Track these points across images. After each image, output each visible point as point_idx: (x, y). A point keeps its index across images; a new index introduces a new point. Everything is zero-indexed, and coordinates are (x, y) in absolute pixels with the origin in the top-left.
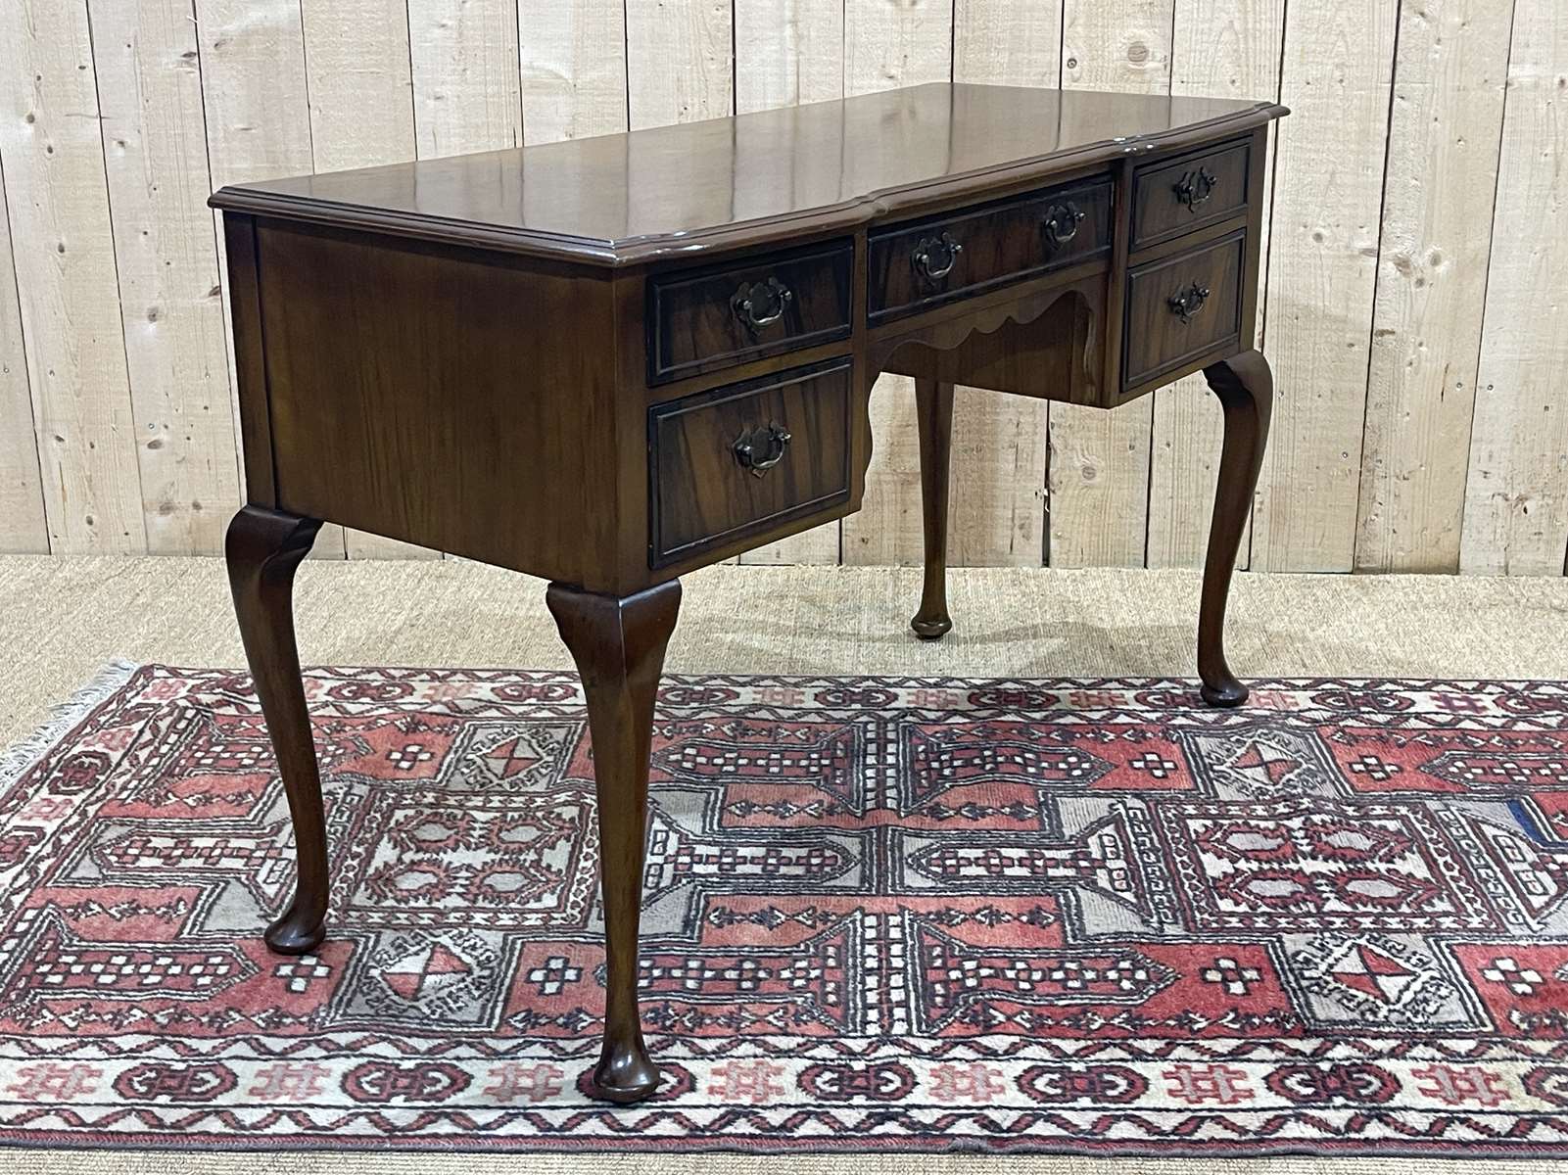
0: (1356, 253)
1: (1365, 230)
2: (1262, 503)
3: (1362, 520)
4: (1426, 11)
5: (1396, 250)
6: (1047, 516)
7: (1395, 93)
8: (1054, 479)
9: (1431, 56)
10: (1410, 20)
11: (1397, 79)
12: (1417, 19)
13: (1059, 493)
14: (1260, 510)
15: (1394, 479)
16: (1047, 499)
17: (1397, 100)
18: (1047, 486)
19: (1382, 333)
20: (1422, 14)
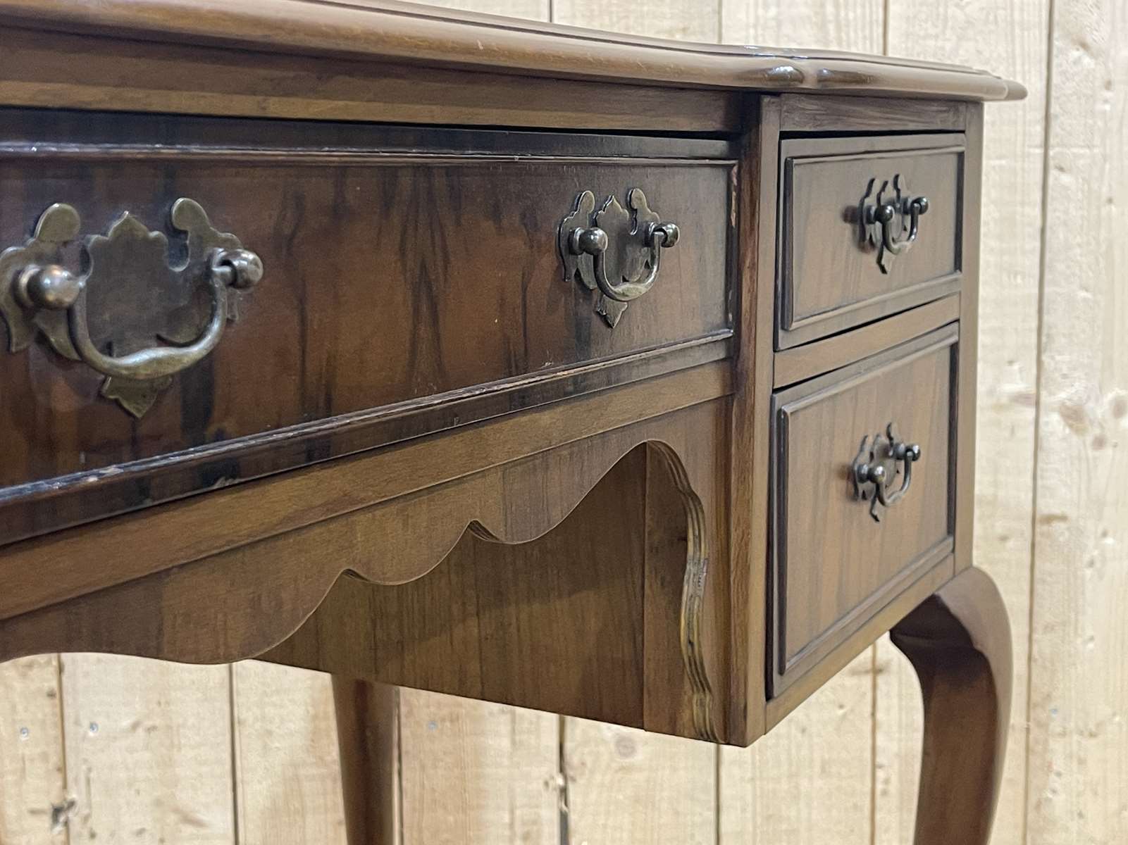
0: (1004, 400)
1: (1016, 367)
2: (887, 781)
3: (1033, 800)
4: (1089, 40)
5: (1062, 395)
6: (564, 818)
7: (1051, 163)
8: (573, 758)
9: (1100, 107)
10: (1068, 55)
11: (1052, 141)
12: (1075, 53)
13: (581, 781)
14: (885, 793)
15: (1076, 737)
16: (564, 791)
17: (1053, 173)
18: (562, 770)
19: (1049, 519)
20: (1084, 46)
